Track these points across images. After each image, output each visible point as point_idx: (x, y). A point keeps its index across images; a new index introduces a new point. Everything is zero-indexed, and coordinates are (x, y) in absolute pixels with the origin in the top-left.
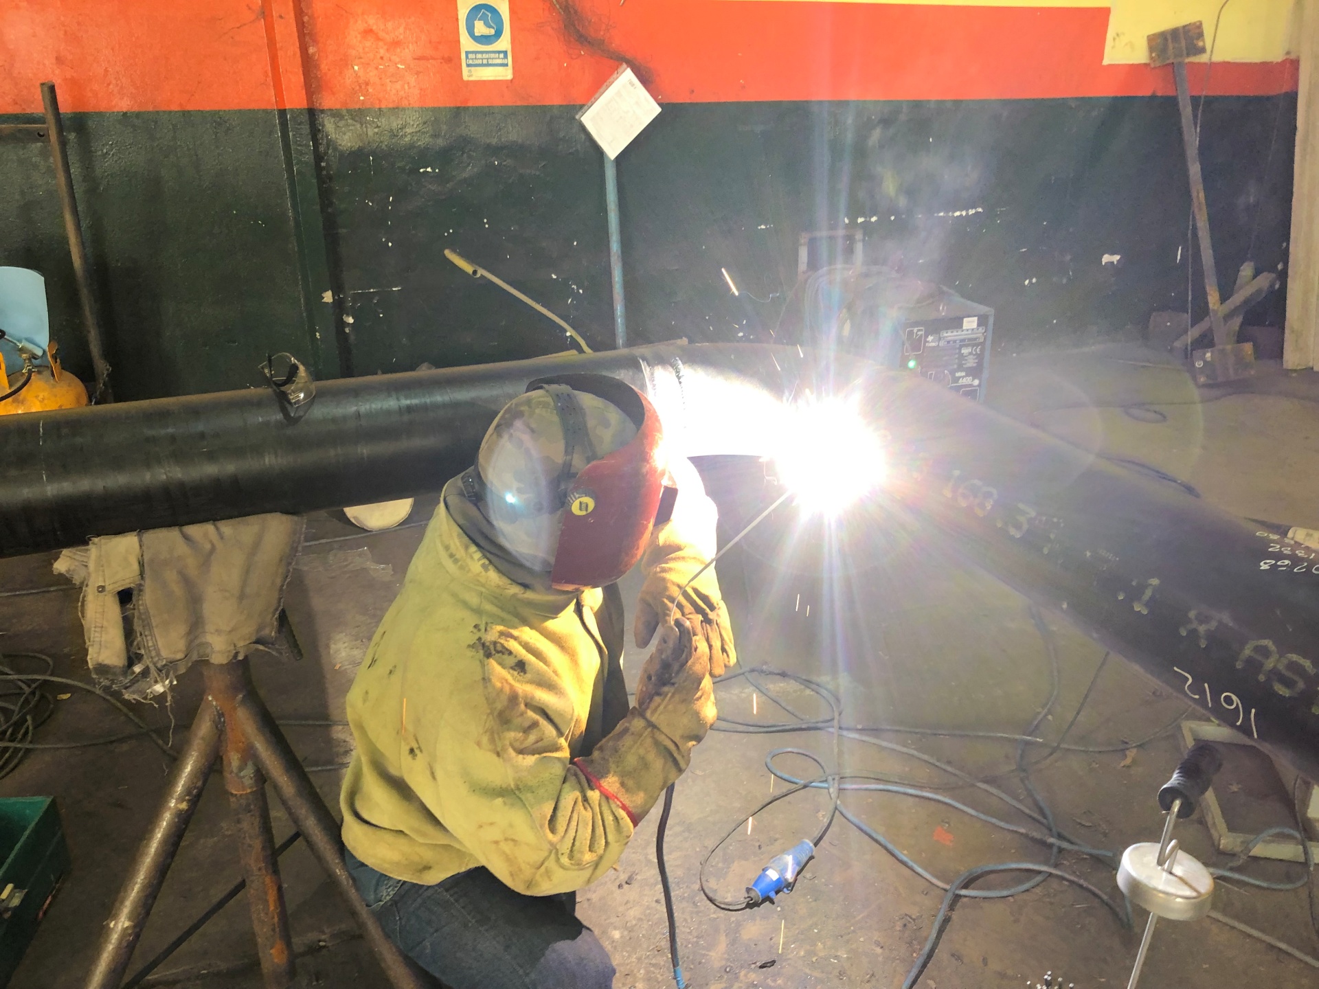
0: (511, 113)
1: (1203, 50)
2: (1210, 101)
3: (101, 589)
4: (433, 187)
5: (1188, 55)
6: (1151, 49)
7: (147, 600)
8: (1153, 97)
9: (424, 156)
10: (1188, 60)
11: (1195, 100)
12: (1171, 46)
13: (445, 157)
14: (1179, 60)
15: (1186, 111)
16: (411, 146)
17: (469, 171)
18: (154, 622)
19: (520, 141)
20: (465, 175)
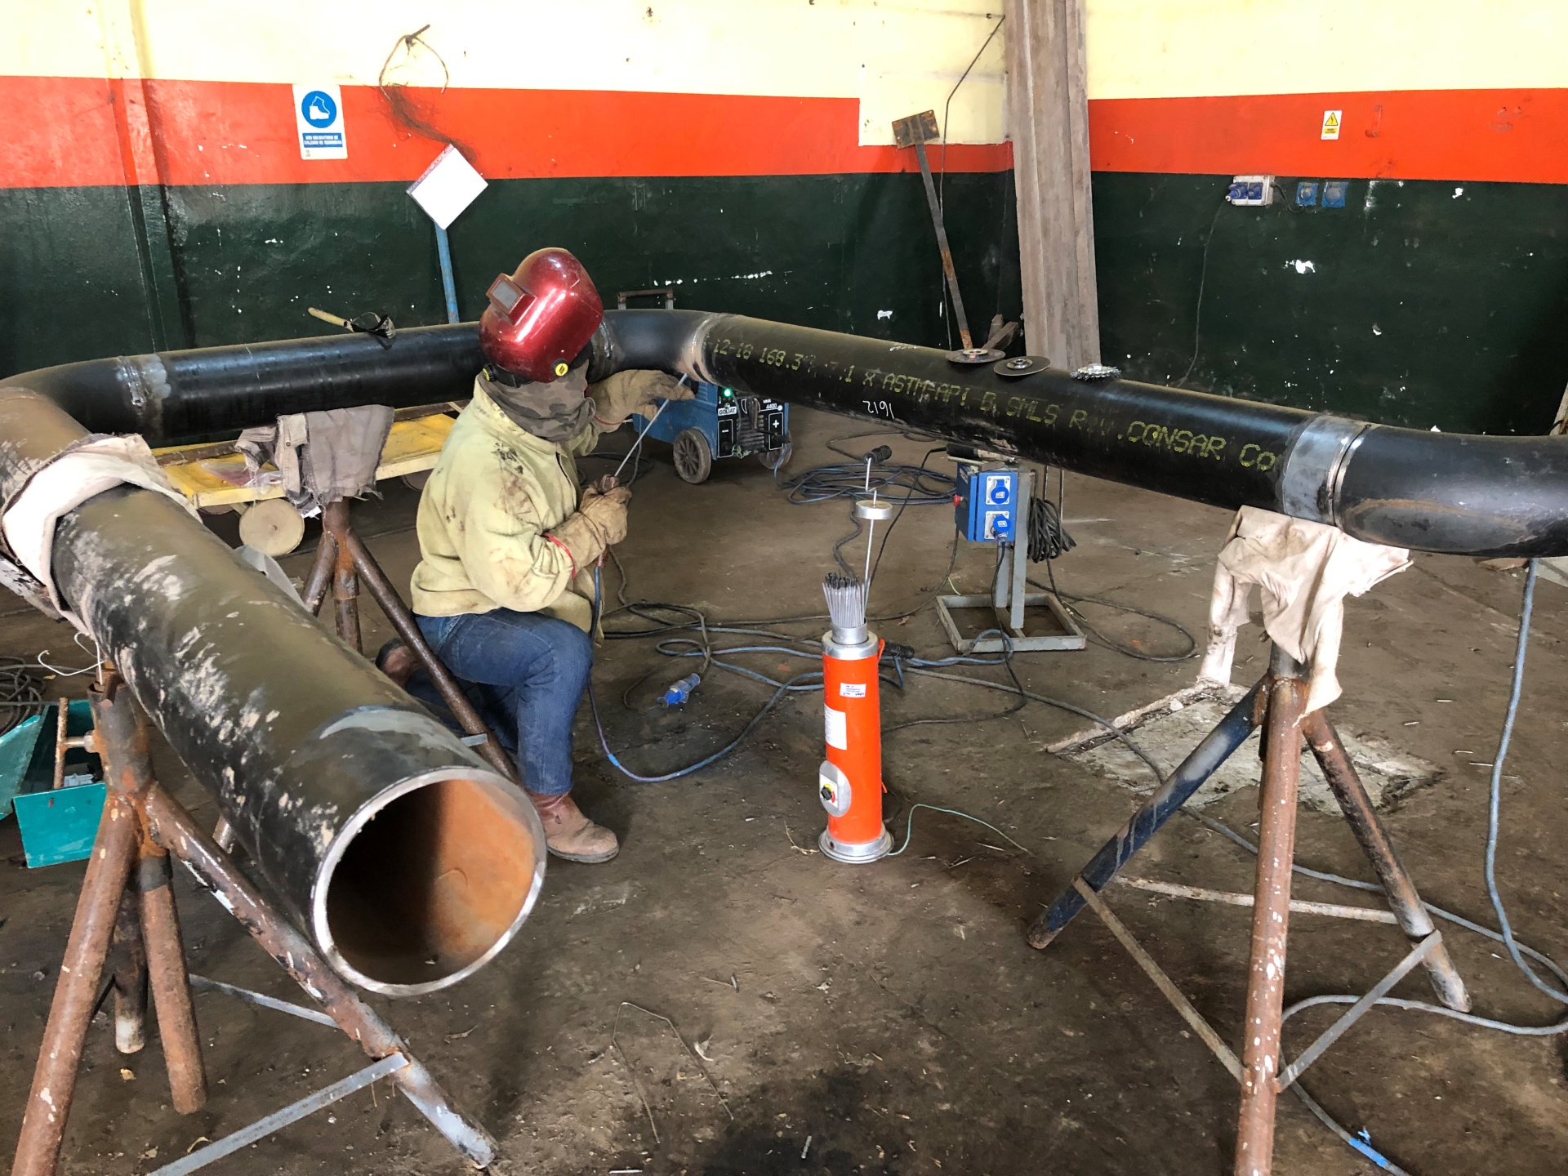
0: (346, 189)
1: (937, 134)
2: (948, 177)
3: (288, 444)
4: (279, 257)
5: (926, 139)
6: (896, 133)
7: (311, 453)
8: (903, 173)
9: (268, 229)
10: (926, 143)
11: (935, 176)
12: (911, 130)
13: (287, 230)
14: (919, 142)
15: (929, 184)
16: (256, 220)
17: (312, 242)
18: (315, 467)
19: (357, 214)
20: (308, 246)
